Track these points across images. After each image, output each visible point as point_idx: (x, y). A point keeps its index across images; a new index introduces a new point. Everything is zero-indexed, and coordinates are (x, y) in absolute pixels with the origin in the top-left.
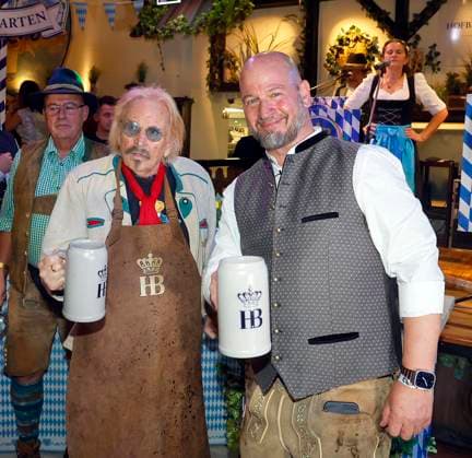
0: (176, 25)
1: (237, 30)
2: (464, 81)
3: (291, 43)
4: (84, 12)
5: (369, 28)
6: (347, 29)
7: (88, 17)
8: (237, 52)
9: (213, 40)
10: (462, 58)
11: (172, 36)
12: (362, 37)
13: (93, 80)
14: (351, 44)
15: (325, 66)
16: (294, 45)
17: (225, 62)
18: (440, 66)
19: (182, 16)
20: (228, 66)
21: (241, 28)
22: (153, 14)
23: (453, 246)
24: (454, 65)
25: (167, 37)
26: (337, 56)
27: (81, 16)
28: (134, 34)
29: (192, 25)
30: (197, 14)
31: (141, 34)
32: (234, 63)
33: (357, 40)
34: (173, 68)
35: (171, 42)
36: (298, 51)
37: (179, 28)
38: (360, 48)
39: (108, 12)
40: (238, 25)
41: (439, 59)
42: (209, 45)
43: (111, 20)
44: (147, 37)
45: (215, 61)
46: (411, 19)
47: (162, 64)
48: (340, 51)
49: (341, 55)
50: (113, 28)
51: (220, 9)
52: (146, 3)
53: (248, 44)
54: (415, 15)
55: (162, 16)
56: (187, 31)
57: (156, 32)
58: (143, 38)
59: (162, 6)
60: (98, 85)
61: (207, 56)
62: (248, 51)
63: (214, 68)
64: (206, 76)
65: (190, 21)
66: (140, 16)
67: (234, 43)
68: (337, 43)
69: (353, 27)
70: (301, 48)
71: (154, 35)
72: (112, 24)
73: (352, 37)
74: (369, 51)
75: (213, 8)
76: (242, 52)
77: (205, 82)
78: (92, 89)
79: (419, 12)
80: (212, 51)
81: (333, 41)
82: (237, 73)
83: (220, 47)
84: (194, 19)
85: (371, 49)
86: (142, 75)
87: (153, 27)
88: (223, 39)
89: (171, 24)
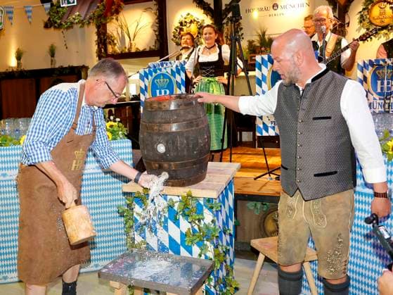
0: (74, 19)
1: (114, 21)
2: (258, 45)
3: (151, 24)
4: (12, 12)
5: (199, 15)
6: (185, 16)
7: (14, 16)
8: (115, 34)
9: (98, 27)
10: (255, 29)
11: (72, 27)
12: (195, 21)
13: (19, 58)
14: (188, 25)
15: (172, 40)
16: (152, 26)
17: (108, 41)
18: (243, 36)
19: (78, 13)
20: (110, 43)
21: (117, 20)
22: (58, 12)
23: (258, 147)
24: (252, 35)
25: (68, 28)
26: (179, 33)
27: (10, 15)
28: (47, 26)
29: (84, 19)
30: (88, 11)
31: (51, 27)
32: (113, 41)
33: (191, 22)
34: (72, 45)
35: (70, 31)
36: (155, 31)
37: (77, 21)
38: (193, 29)
39: (26, 12)
40: (114, 17)
41: (242, 32)
42: (96, 30)
43: (29, 17)
44: (55, 27)
45: (101, 40)
46: (224, 8)
47: (65, 45)
48: (181, 30)
49: (182, 33)
50: (30, 23)
51: (102, 8)
52: (52, 5)
53: (122, 28)
54: (226, 5)
55: (64, 13)
56: (82, 23)
57: (61, 24)
58: (52, 28)
59: (63, 7)
60: (22, 61)
61: (95, 38)
62: (122, 33)
63: (101, 45)
64: (95, 51)
65: (83, 16)
66: (49, 13)
67: (112, 28)
68: (179, 25)
69: (189, 14)
70: (156, 29)
71: (60, 26)
72: (30, 20)
73: (188, 21)
74: (199, 29)
75: (98, 7)
76: (118, 34)
77: (95, 55)
78: (18, 64)
79: (228, 3)
80: (98, 34)
81: (176, 23)
82: (116, 47)
83: (103, 31)
84: (86, 15)
85: (201, 27)
86: (52, 53)
87: (59, 21)
88: (104, 26)
89: (71, 18)
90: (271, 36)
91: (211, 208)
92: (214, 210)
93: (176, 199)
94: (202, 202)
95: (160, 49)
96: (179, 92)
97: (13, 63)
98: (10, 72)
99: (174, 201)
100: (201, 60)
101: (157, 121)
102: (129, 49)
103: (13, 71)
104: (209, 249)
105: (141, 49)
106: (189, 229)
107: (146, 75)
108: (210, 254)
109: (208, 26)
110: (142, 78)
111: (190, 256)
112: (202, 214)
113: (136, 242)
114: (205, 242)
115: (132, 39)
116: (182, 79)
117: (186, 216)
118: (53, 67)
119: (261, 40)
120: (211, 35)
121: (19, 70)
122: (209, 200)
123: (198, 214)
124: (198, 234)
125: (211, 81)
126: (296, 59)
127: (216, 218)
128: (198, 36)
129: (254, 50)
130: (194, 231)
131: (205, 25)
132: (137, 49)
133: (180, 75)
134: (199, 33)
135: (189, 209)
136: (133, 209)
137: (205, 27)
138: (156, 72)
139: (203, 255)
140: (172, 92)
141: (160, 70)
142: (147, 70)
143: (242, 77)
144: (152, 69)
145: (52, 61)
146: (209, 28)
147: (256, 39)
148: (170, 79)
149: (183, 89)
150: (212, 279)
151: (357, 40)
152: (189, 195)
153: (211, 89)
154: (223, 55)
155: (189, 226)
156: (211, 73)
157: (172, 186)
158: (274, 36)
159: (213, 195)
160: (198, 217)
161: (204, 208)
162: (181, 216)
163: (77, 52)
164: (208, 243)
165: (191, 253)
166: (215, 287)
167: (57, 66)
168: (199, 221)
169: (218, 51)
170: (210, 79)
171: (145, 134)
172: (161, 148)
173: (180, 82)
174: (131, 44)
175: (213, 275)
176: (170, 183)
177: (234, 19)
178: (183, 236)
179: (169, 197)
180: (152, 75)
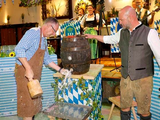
0: (32, 3)
1: (49, 3)
2: (112, 13)
3: (65, 6)
5: (86, 1)
6: (80, 1)
7: (6, 1)
9: (43, 6)
10: (110, 7)
12: (84, 3)
13: (8, 19)
14: (81, 5)
15: (75, 11)
16: (66, 6)
17: (47, 12)
18: (105, 10)
20: (48, 13)
21: (51, 3)
23: (112, 57)
24: (109, 9)
25: (30, 6)
26: (78, 9)
28: (20, 6)
29: (37, 2)
31: (22, 6)
32: (49, 12)
33: (83, 4)
34: (32, 14)
35: (31, 7)
36: (67, 8)
37: (33, 3)
38: (84, 6)
40: (49, 2)
41: (105, 8)
42: (41, 7)
44: (24, 6)
45: (44, 12)
47: (28, 14)
48: (78, 7)
49: (79, 8)
50: (13, 4)
53: (53, 6)
56: (35, 4)
57: (27, 5)
60: (10, 21)
61: (41, 11)
62: (53, 8)
63: (44, 14)
64: (41, 16)
65: (36, 1)
66: (21, 0)
67: (49, 6)
68: (77, 5)
70: (67, 7)
71: (26, 6)
72: (13, 3)
73: (81, 3)
74: (86, 7)
76: (51, 9)
77: (41, 18)
78: (8, 22)
80: (43, 9)
81: (76, 4)
82: (50, 15)
83: (45, 8)
84: (37, 1)
85: (87, 6)
86: (23, 17)
87: (26, 3)
88: (45, 5)
89: (31, 2)
90: (117, 10)
91: (92, 84)
92: (93, 85)
93: (76, 80)
94: (88, 82)
95: (69, 16)
96: (77, 34)
97: (6, 21)
98: (5, 25)
99: (76, 81)
100: (87, 20)
101: (68, 46)
102: (56, 16)
103: (6, 25)
104: (91, 102)
105: (61, 15)
106: (82, 93)
107: (63, 27)
108: (91, 104)
109: (90, 5)
110: (61, 28)
111: (82, 105)
112: (88, 87)
113: (59, 99)
114: (89, 99)
115: (57, 11)
116: (79, 28)
117: (81, 87)
118: (23, 23)
119: (113, 11)
120: (91, 10)
121: (9, 24)
122: (90, 80)
123: (86, 87)
124: (86, 95)
125: (91, 29)
126: (129, 19)
127: (93, 88)
128: (85, 10)
129: (110, 16)
130: (84, 94)
131: (89, 5)
132: (59, 15)
133: (78, 27)
134: (86, 8)
135: (82, 84)
136: (58, 84)
137: (89, 6)
138: (67, 25)
139: (88, 104)
140: (74, 34)
141: (69, 24)
142: (64, 25)
143: (105, 27)
144: (66, 24)
145: (23, 21)
146: (91, 6)
147: (111, 11)
148: (74, 28)
149: (79, 33)
150: (92, 114)
151: (154, 11)
152: (82, 78)
153: (91, 33)
154: (96, 18)
155: (82, 92)
156: (91, 26)
157: (75, 74)
158: (118, 10)
159: (92, 78)
160: (86, 88)
161: (88, 84)
162: (78, 88)
163: (34, 17)
164: (90, 99)
165: (83, 103)
166: (93, 118)
167: (25, 23)
168: (86, 89)
169: (94, 16)
170: (91, 28)
171: (63, 52)
172: (70, 58)
173: (78, 29)
174: (57, 13)
175: (93, 113)
176: (73, 73)
177: (101, 2)
178: (80, 96)
179: (73, 79)
180: (66, 27)
